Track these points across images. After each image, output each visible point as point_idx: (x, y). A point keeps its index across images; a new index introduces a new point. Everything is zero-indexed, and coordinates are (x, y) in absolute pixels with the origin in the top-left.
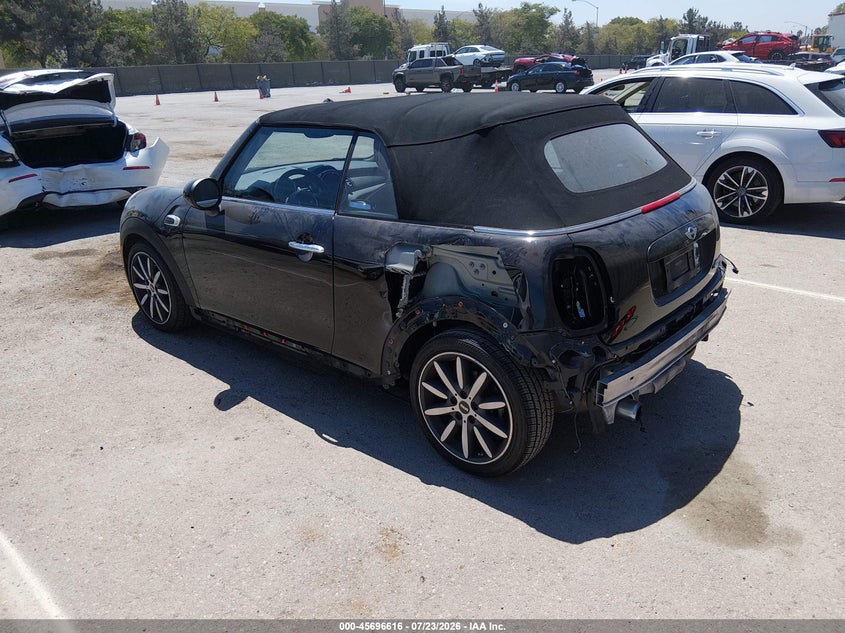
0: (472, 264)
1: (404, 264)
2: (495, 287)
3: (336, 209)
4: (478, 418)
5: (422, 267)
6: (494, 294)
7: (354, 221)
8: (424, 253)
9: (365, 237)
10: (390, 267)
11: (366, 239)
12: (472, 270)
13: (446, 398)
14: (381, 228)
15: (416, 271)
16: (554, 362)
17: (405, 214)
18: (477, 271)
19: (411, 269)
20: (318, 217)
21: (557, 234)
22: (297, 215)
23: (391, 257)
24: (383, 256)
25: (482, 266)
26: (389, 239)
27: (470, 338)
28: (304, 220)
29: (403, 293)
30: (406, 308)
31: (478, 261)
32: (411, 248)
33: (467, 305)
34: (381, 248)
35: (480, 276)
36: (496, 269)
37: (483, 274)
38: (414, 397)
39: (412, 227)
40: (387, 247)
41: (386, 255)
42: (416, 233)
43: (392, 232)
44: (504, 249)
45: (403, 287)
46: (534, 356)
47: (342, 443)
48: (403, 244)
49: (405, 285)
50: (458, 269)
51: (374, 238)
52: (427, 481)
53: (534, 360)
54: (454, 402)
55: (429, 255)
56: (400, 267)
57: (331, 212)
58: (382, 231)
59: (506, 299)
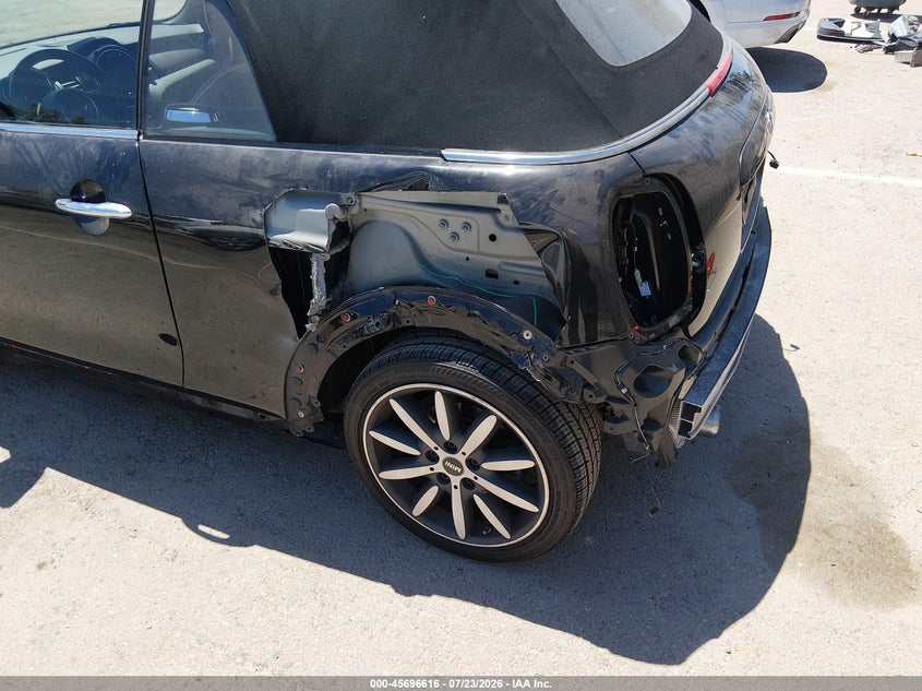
0: (444, 223)
1: (306, 231)
2: (493, 263)
3: (139, 126)
4: (481, 482)
5: (343, 233)
6: (491, 274)
7: (182, 151)
8: (344, 208)
9: (215, 181)
10: (279, 239)
11: (217, 187)
12: (445, 234)
13: (418, 453)
14: (242, 161)
15: (333, 243)
16: (624, 391)
17: (291, 130)
18: (455, 236)
19: (323, 241)
20: (106, 147)
21: (606, 154)
22: (62, 144)
23: (276, 220)
24: (259, 219)
25: (467, 226)
26: (266, 183)
27: (458, 360)
28: (77, 155)
29: (315, 287)
30: (324, 313)
31: (456, 219)
32: (316, 199)
33: (445, 302)
34: (252, 203)
35: (459, 244)
36: (495, 230)
37: (468, 241)
38: (356, 453)
39: (311, 157)
40: (265, 201)
41: (265, 216)
42: (323, 170)
43: (270, 170)
44: (517, 195)
45: (314, 278)
46: (588, 385)
47: (239, 539)
48: (299, 192)
49: (317, 273)
50: (415, 233)
51: (235, 184)
52: (405, 589)
53: (587, 392)
54: (433, 458)
55: (355, 210)
56: (298, 238)
57: (129, 134)
58: (247, 167)
59: (516, 282)
